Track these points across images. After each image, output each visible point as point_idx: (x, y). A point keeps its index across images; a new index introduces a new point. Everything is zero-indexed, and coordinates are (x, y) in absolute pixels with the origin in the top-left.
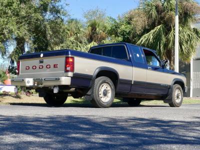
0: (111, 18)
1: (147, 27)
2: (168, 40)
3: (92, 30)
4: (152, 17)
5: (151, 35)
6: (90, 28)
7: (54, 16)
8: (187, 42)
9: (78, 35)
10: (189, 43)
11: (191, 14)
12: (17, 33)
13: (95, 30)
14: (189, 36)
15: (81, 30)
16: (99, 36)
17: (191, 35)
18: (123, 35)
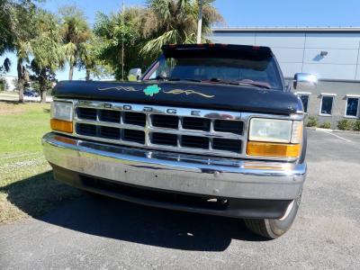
1: (156, 30)
3: (69, 28)
4: (163, 18)
6: (67, 26)
9: (53, 31)
13: (74, 29)
15: (57, 25)
16: (78, 37)
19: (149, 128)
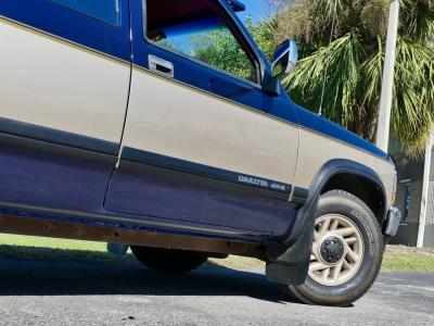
8: (418, 90)
10: (424, 91)
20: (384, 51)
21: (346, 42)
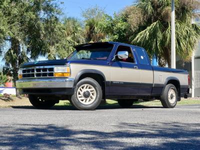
0: (106, 16)
1: (143, 24)
2: (165, 37)
4: (147, 13)
5: (147, 32)
6: (88, 27)
7: (48, 15)
8: (185, 39)
9: (76, 34)
10: (187, 39)
11: (189, 9)
12: (9, 33)
14: (187, 32)
15: (79, 29)
16: (98, 35)
17: (189, 31)
18: (119, 33)
19: (35, 72)
20: (171, 26)
21: (156, 24)
